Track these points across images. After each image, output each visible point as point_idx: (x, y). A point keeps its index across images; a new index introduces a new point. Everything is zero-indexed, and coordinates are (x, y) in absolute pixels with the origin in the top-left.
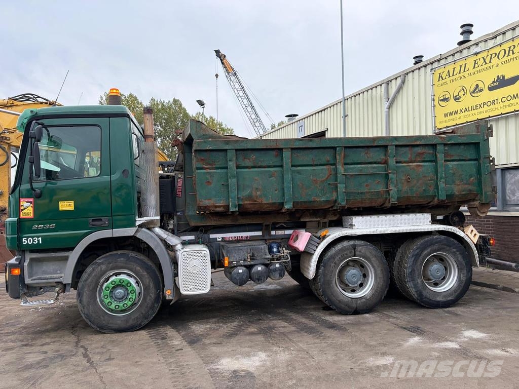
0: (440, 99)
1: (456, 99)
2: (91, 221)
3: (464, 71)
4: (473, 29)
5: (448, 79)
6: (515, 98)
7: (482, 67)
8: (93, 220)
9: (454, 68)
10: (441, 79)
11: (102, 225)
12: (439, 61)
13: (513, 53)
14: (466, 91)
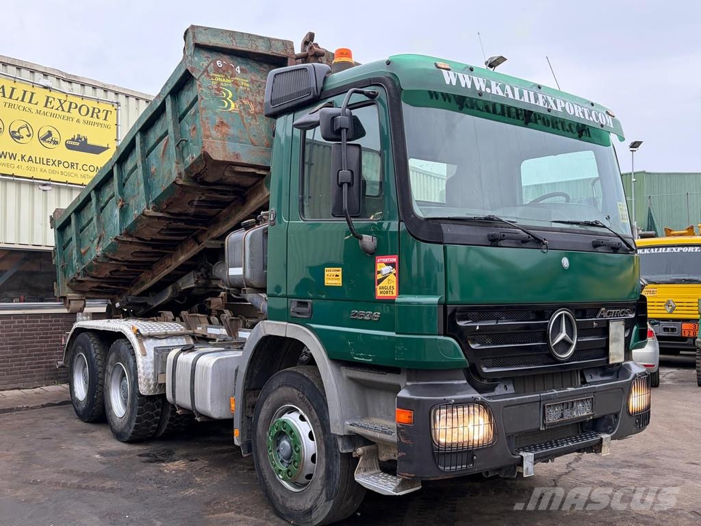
1: (15, 136)
3: (30, 102)
9: (13, 89)
14: (31, 132)
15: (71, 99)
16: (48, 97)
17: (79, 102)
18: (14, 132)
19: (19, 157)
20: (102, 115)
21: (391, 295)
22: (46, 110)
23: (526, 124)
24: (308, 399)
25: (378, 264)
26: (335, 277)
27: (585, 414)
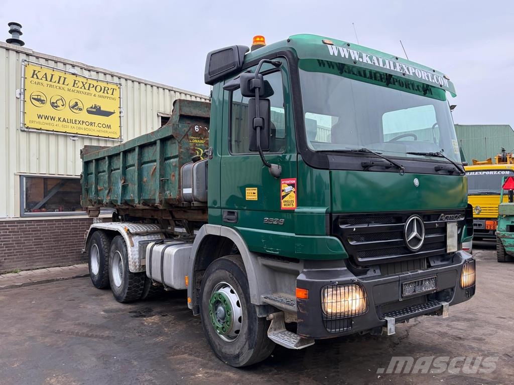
0: (33, 97)
3: (63, 84)
5: (45, 83)
7: (81, 90)
9: (52, 75)
10: (35, 76)
13: (107, 93)
15: (90, 81)
16: (75, 81)
17: (95, 83)
18: (53, 103)
19: (57, 119)
20: (110, 92)
21: (292, 207)
22: (74, 88)
23: (387, 85)
24: (236, 278)
25: (283, 185)
26: (253, 194)
27: (431, 289)
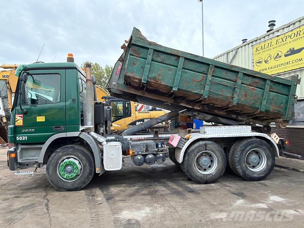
0: (257, 62)
1: (266, 62)
2: (54, 128)
3: (271, 46)
4: (275, 23)
5: (261, 51)
6: (301, 61)
7: (281, 44)
8: (55, 127)
9: (265, 45)
10: (257, 51)
11: (60, 130)
12: (256, 41)
13: (300, 35)
14: (271, 58)
15: (287, 34)
16: (277, 40)
17: (290, 34)
18: (266, 60)
19: (268, 69)
